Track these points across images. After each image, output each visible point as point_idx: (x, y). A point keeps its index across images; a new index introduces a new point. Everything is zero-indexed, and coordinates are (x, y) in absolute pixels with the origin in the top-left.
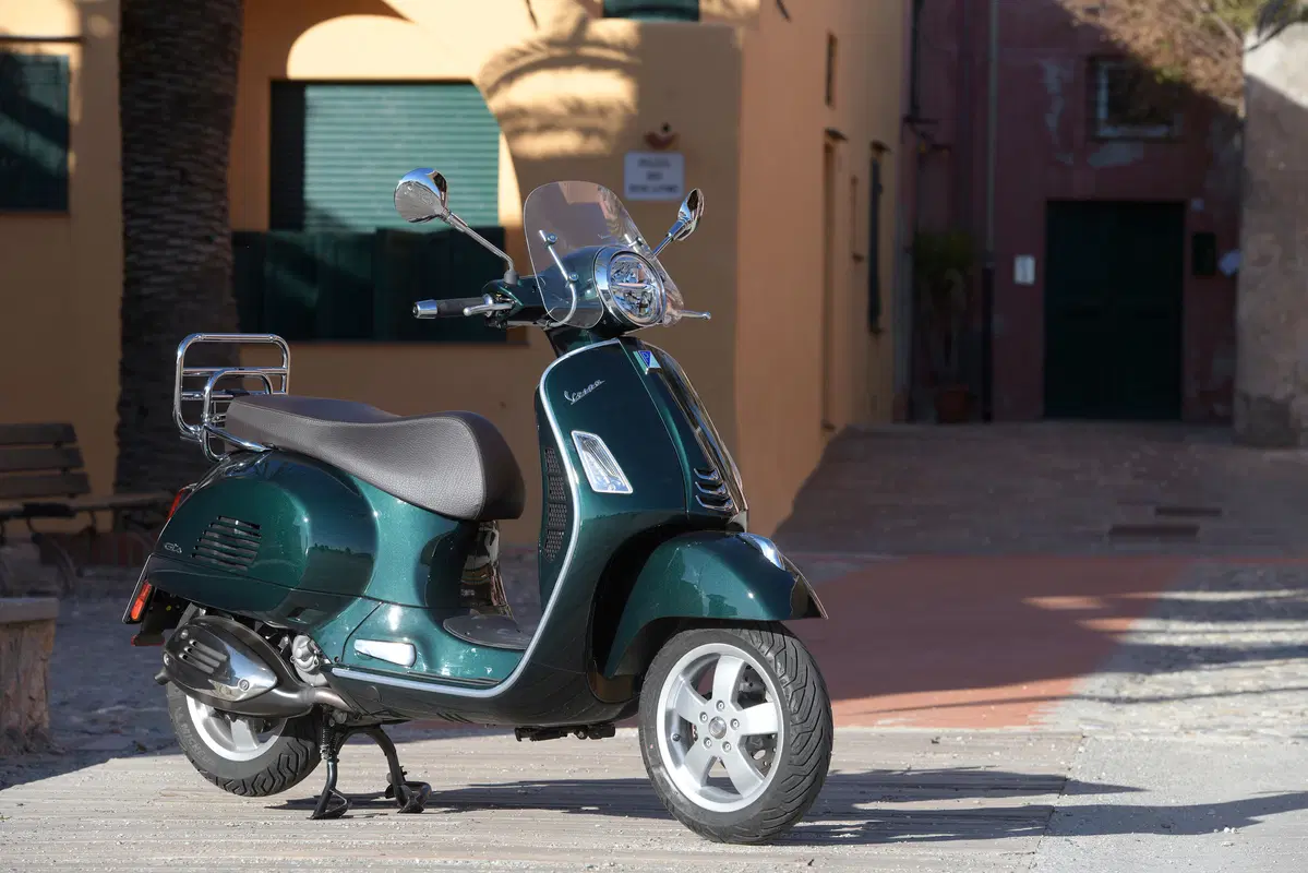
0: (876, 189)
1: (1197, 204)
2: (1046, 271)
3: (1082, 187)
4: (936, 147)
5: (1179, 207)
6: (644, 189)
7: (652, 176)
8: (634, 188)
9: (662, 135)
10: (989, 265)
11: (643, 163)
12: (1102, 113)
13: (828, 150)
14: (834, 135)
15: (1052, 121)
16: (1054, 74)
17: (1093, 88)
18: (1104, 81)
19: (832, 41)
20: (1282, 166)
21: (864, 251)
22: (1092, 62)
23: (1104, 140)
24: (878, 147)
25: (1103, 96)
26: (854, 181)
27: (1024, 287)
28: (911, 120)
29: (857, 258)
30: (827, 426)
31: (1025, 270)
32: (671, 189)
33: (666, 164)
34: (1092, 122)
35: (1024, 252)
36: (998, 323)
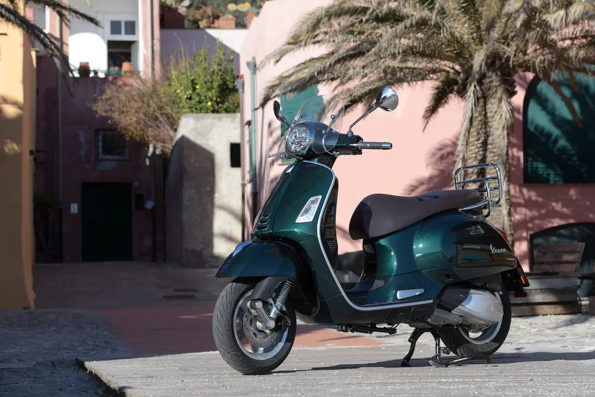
1: (136, 184)
2: (82, 208)
5: (129, 185)
10: (61, 207)
12: (101, 150)
15: (82, 153)
16: (83, 136)
18: (100, 138)
22: (97, 131)
23: (101, 160)
25: (100, 144)
27: (74, 215)
31: (74, 208)
34: (97, 154)
35: (74, 202)
36: (65, 228)
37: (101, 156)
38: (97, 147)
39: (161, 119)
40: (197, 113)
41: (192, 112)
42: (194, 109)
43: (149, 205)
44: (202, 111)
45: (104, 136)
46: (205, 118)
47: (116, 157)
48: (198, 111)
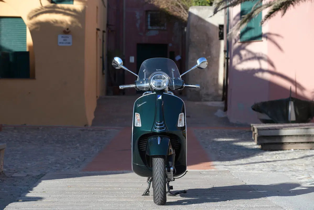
0: (103, 41)
1: (170, 45)
3: (144, 40)
4: (112, 31)
6: (63, 43)
7: (64, 40)
8: (60, 43)
9: (67, 31)
11: (62, 37)
13: (97, 33)
14: (98, 30)
15: (138, 25)
16: (138, 15)
17: (147, 17)
18: (149, 16)
19: (97, 8)
20: (198, 38)
21: (101, 56)
22: (147, 12)
24: (104, 32)
25: (149, 20)
26: (100, 40)
27: (132, 63)
28: (108, 25)
29: (101, 57)
30: (97, 97)
32: (69, 43)
33: (68, 37)
34: (147, 26)
37: (150, 27)
38: (147, 22)
39: (182, 7)
40: (200, 5)
41: (196, 4)
42: (198, 3)
43: (178, 58)
44: (203, 4)
45: (151, 15)
46: (204, 9)
47: (158, 28)
48: (201, 4)
